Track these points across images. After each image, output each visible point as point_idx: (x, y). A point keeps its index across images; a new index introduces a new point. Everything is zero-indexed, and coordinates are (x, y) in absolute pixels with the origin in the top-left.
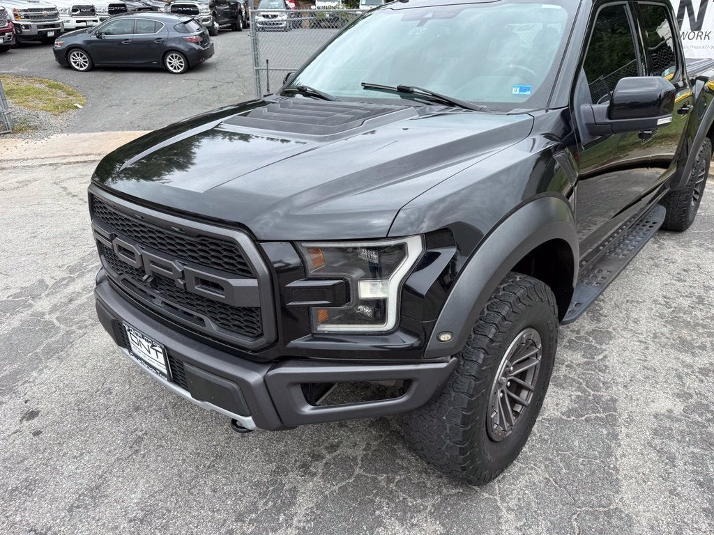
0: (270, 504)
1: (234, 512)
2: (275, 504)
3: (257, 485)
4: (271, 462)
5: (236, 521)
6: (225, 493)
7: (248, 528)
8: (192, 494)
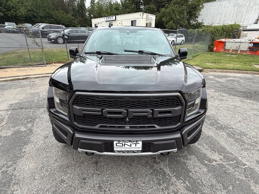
0: (161, 176)
1: (156, 184)
2: (162, 175)
3: (152, 174)
4: (147, 166)
5: (160, 186)
6: (147, 182)
7: (165, 185)
8: (140, 189)
